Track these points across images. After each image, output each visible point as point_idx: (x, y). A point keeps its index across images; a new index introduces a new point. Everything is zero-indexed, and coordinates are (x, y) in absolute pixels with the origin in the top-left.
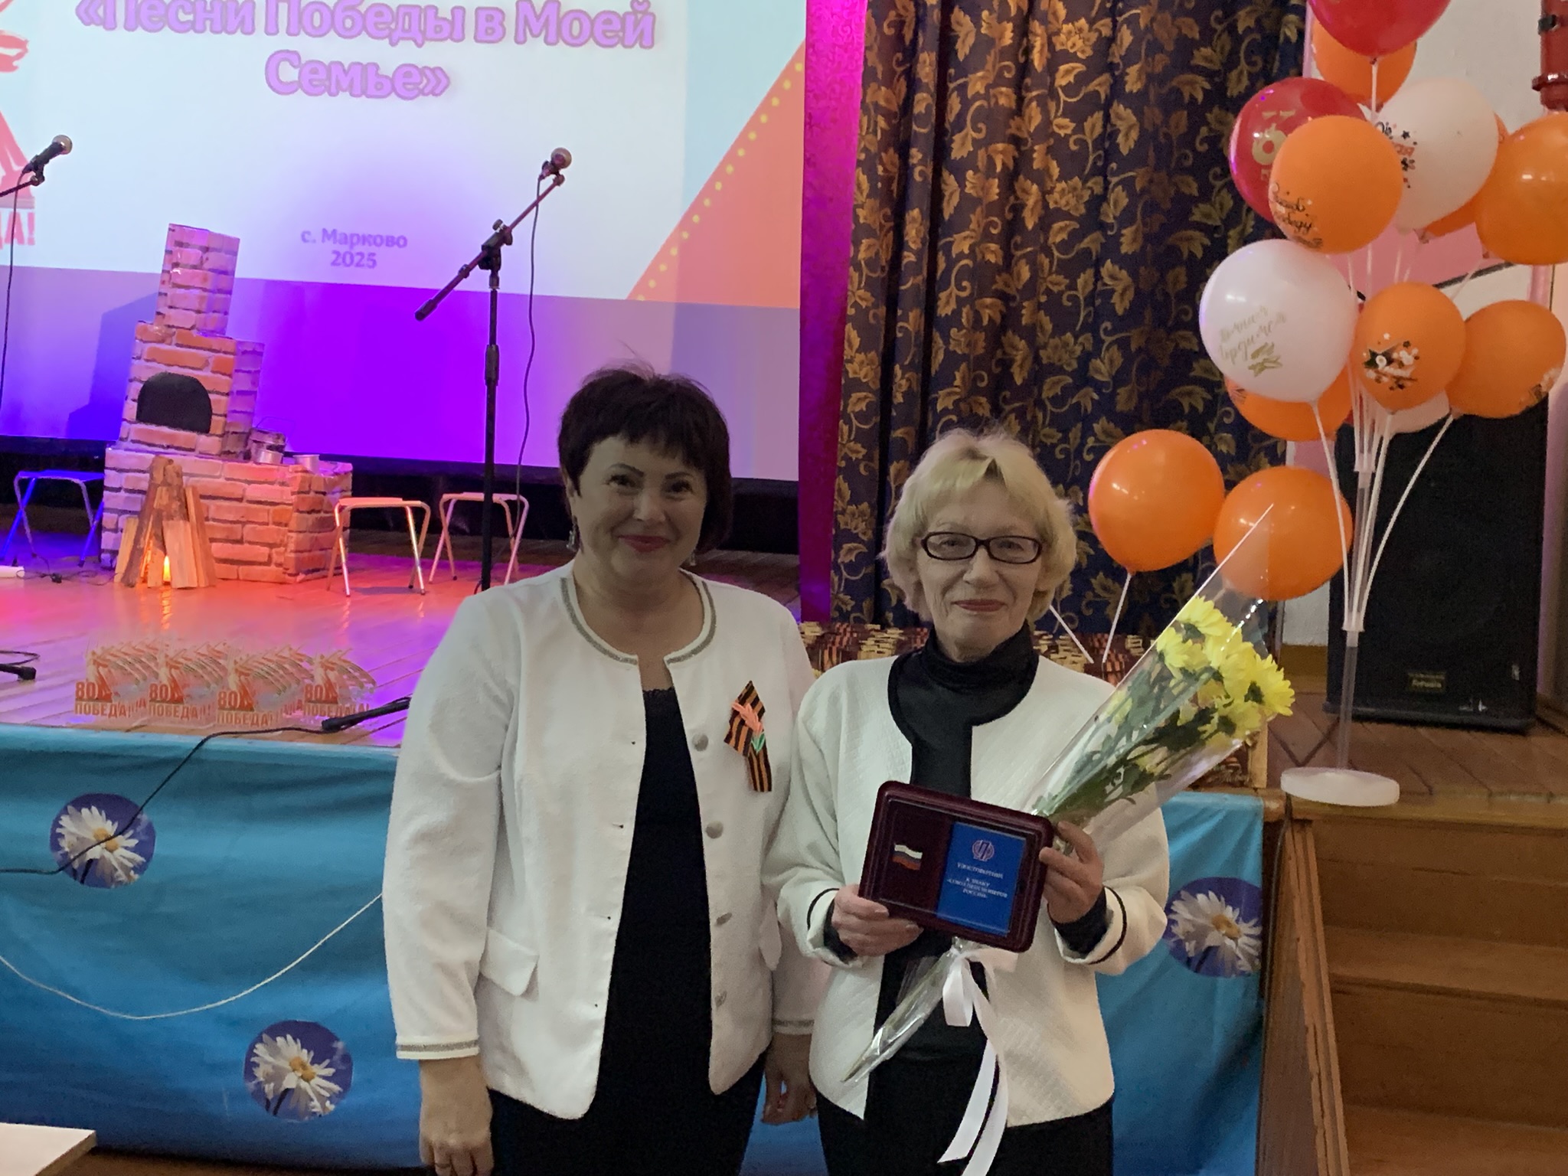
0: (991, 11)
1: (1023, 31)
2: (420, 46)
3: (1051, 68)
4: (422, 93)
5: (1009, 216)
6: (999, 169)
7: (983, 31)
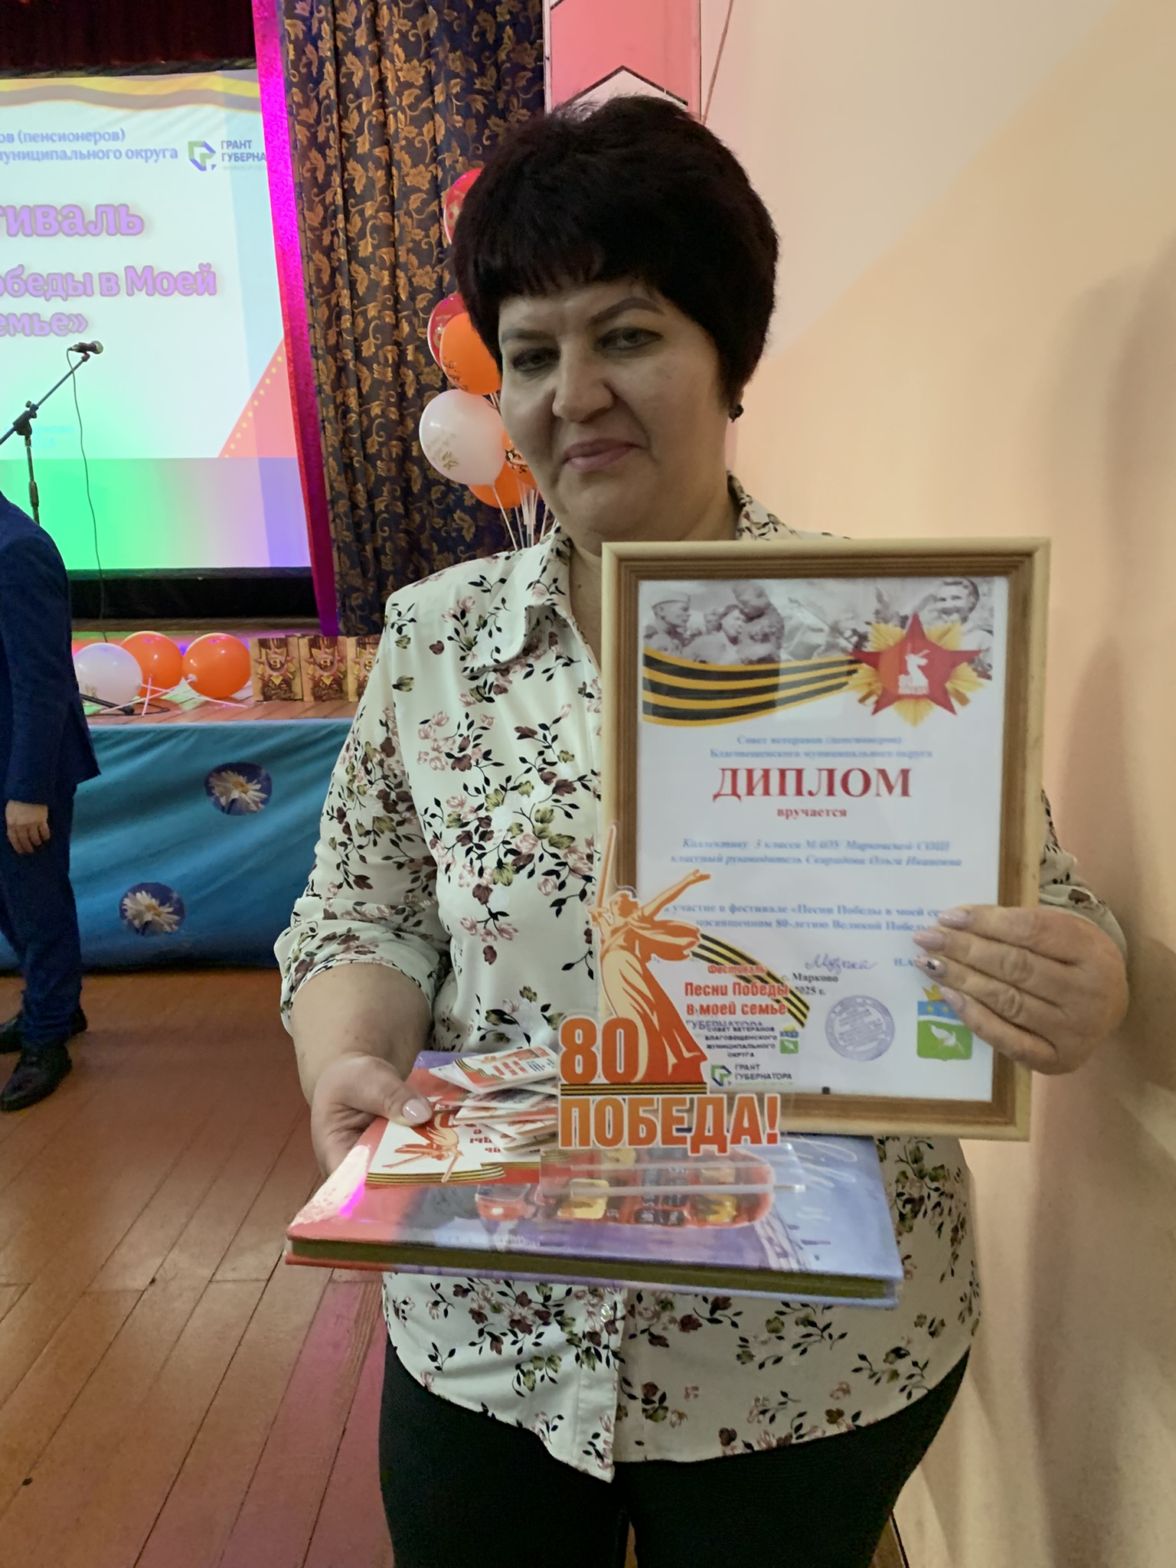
0: (376, 265)
1: (393, 277)
2: (65, 300)
3: (412, 297)
4: (71, 331)
5: (399, 390)
6: (390, 362)
7: (372, 277)
